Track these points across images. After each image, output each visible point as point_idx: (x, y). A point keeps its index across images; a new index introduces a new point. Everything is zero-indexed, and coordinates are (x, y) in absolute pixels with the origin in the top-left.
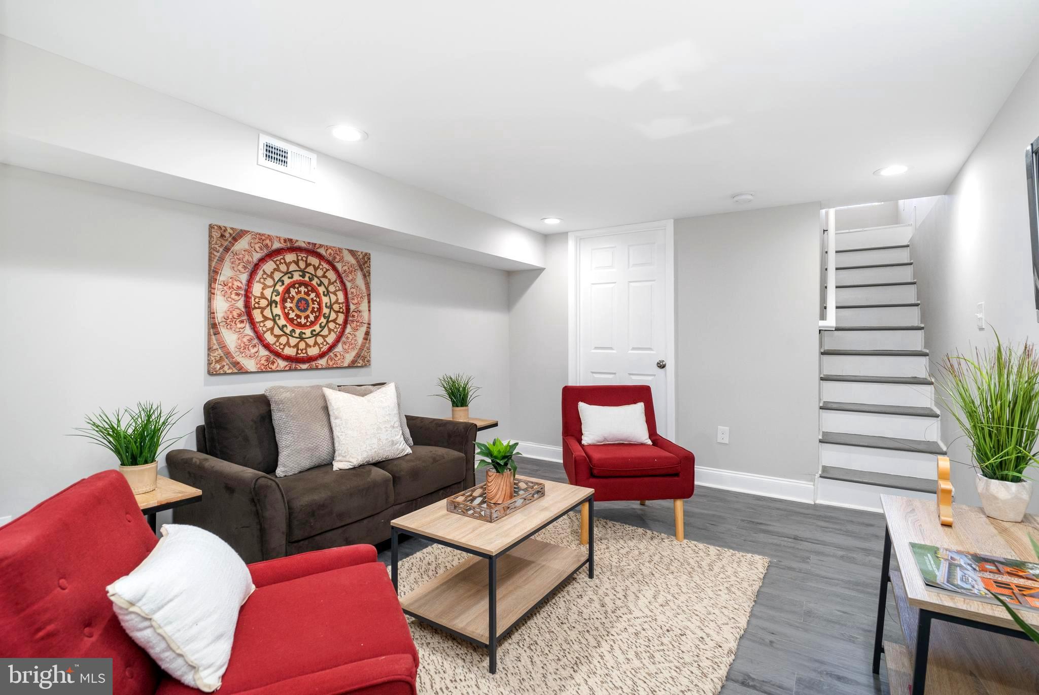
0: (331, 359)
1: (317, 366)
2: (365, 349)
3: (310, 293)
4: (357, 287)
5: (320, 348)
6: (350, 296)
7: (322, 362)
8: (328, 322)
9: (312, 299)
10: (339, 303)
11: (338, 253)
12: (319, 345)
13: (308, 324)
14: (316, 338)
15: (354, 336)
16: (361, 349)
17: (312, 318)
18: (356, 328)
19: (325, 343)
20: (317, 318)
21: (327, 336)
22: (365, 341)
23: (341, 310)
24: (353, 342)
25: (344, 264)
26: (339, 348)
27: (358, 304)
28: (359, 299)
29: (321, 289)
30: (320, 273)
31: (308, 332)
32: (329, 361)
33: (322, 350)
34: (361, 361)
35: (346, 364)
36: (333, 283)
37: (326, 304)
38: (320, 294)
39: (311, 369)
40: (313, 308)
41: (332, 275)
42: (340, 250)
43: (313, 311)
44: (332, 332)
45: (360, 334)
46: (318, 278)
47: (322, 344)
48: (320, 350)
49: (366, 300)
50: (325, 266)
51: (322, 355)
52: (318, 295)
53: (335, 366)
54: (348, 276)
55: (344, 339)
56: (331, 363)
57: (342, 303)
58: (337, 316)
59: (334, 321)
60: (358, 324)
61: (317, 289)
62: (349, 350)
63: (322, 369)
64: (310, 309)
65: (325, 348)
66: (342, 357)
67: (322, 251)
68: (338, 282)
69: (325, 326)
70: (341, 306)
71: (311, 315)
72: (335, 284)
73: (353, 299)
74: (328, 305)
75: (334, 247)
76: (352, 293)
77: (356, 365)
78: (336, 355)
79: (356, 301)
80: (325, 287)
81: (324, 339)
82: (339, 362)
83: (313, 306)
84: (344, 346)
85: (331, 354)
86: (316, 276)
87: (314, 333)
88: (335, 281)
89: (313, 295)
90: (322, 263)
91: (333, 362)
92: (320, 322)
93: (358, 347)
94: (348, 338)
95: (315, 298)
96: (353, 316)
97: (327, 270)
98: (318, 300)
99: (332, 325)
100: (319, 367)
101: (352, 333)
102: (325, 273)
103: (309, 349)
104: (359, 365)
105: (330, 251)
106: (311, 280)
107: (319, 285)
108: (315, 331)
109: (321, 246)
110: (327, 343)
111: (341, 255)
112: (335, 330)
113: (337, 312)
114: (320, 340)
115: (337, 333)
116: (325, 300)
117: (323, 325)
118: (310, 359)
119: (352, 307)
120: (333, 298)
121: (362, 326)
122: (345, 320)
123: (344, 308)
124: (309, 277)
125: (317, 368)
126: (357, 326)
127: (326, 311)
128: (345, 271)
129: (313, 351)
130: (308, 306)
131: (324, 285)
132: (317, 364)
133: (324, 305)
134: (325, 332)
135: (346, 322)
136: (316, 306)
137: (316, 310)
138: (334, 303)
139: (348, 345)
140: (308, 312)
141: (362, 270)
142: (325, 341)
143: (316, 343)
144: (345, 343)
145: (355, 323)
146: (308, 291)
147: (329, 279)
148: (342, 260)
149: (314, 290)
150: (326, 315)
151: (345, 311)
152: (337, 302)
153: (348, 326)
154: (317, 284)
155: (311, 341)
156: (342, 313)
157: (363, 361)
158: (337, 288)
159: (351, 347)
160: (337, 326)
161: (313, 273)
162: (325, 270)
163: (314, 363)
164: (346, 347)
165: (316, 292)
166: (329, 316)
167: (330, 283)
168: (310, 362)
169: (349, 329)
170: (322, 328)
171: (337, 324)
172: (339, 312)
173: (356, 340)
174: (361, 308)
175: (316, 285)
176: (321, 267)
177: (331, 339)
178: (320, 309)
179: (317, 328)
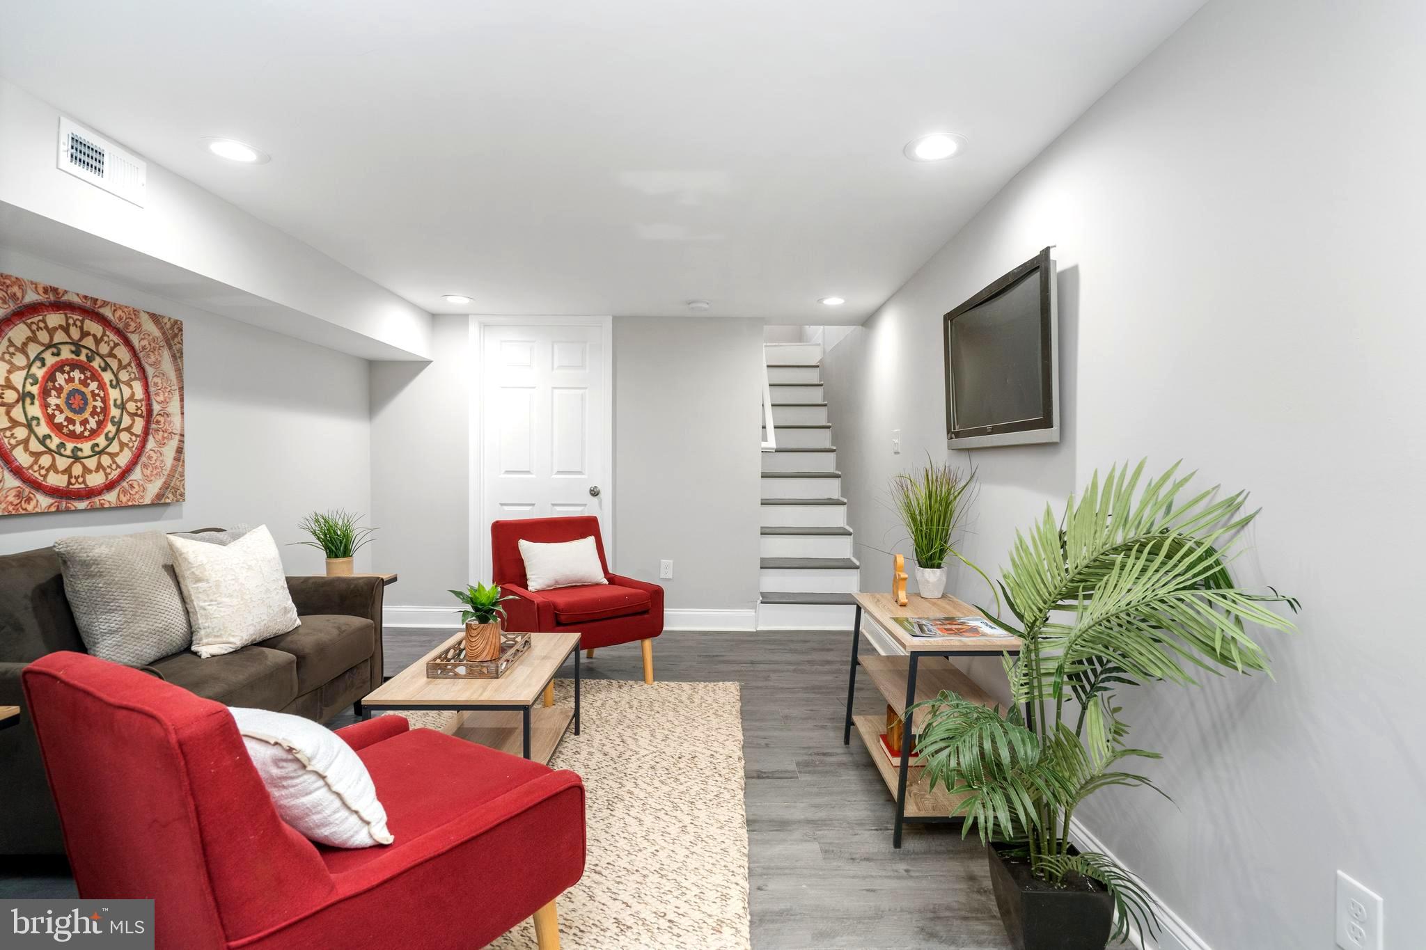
0: (125, 492)
1: (102, 504)
2: (176, 476)
3: (89, 381)
4: (164, 375)
5: (107, 475)
6: (152, 389)
7: (111, 497)
8: (118, 431)
9: (93, 392)
10: (136, 401)
11: (133, 317)
12: (104, 469)
13: (87, 434)
14: (99, 458)
15: (159, 455)
16: (171, 476)
17: (93, 424)
18: (163, 442)
19: (114, 466)
20: (100, 424)
21: (117, 454)
22: (176, 463)
23: (139, 412)
24: (158, 463)
25: (142, 336)
26: (137, 474)
27: (165, 402)
28: (166, 394)
29: (107, 377)
30: (104, 349)
31: (86, 447)
32: (121, 496)
33: (110, 477)
34: (170, 496)
35: (147, 501)
36: (125, 367)
37: (115, 400)
38: (105, 384)
39: (92, 509)
40: (95, 407)
41: (123, 353)
42: (136, 312)
43: (93, 414)
44: (126, 449)
45: (169, 452)
46: (101, 357)
47: (110, 467)
48: (107, 478)
49: (177, 397)
50: (113, 337)
51: (110, 486)
52: (102, 386)
53: (130, 503)
54: (148, 356)
55: (143, 459)
56: (124, 499)
57: (140, 401)
58: (134, 421)
59: (128, 429)
60: (166, 435)
61: (100, 375)
62: (153, 478)
63: (111, 508)
64: (89, 409)
65: (115, 474)
66: (142, 488)
67: (107, 312)
68: (133, 365)
69: (114, 438)
70: (139, 404)
71: (91, 420)
72: (129, 368)
73: (157, 394)
74: (119, 402)
75: (126, 307)
76: (156, 384)
77: (162, 501)
78: (132, 486)
79: (161, 398)
80: (113, 372)
81: (112, 459)
82: (137, 497)
83: (95, 403)
84: (145, 470)
85: (124, 484)
86: (98, 354)
87: (97, 449)
88: (129, 364)
89: (93, 386)
90: (108, 333)
91: (128, 497)
92: (106, 431)
93: (166, 473)
94: (150, 458)
95: (97, 391)
96: (158, 422)
97: (116, 345)
98: (102, 394)
99: (125, 437)
100: (105, 506)
101: (156, 449)
102: (112, 349)
103: (88, 477)
104: (168, 501)
105: (119, 313)
106: (90, 359)
107: (104, 370)
108: (97, 445)
109: (105, 303)
110: (118, 466)
111: (138, 320)
112: (131, 445)
113: (132, 415)
114: (106, 461)
115: (134, 449)
116: (114, 394)
117: (111, 435)
118: (90, 493)
119: (156, 408)
120: (127, 392)
121: (171, 439)
122: (145, 428)
123: (143, 408)
124: (87, 355)
125: (102, 508)
126: (164, 438)
127: (115, 412)
128: (144, 348)
129: (96, 480)
130: (86, 403)
131: (111, 369)
132: (102, 501)
133: (112, 403)
134: (114, 448)
135: (146, 432)
136: (99, 404)
137: (99, 410)
138: (128, 400)
139: (150, 469)
140: (86, 415)
141: (170, 348)
142: (114, 462)
143: (100, 466)
144: (145, 466)
145: (161, 433)
146: (86, 378)
147: (119, 360)
148: (138, 328)
149: (95, 377)
150: (116, 420)
151: (144, 414)
152: (132, 398)
153: (151, 438)
154: (100, 367)
155: (91, 463)
156: (141, 416)
157: (174, 494)
158: (133, 376)
159: (155, 472)
160: (134, 438)
161: (94, 348)
162: (112, 344)
163: (96, 500)
164: (148, 472)
165: (98, 381)
166: (120, 422)
167: (121, 367)
168: (91, 498)
169: (151, 444)
170: (110, 441)
171: (132, 434)
172: (136, 414)
173: (162, 461)
174: (169, 410)
175: (99, 370)
176: (106, 339)
177: (124, 459)
178: (105, 410)
179: (101, 441)
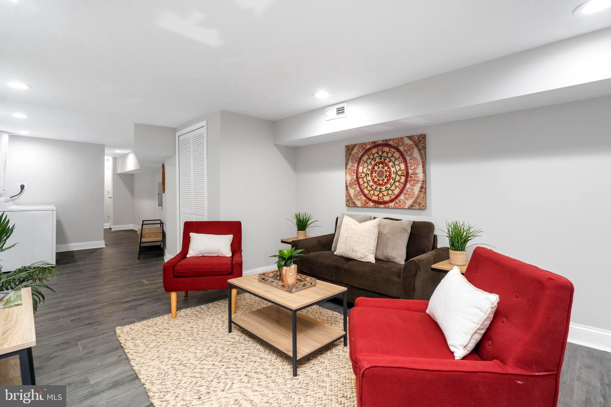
0: (397, 203)
1: (389, 207)
2: (420, 198)
3: (384, 167)
4: (414, 158)
5: (390, 197)
6: (409, 165)
7: (392, 204)
8: (395, 182)
9: (386, 170)
10: (402, 171)
11: (401, 140)
12: (390, 195)
13: (384, 184)
14: (388, 191)
15: (412, 190)
16: (417, 198)
17: (386, 180)
18: (414, 185)
19: (393, 194)
20: (388, 180)
21: (394, 190)
22: (420, 193)
23: (403, 174)
24: (411, 193)
25: (404, 146)
26: (402, 197)
27: (415, 169)
28: (415, 166)
29: (391, 164)
30: (390, 155)
31: (384, 188)
32: (396, 204)
33: (392, 198)
34: (417, 206)
35: (406, 207)
36: (398, 159)
37: (394, 172)
38: (390, 167)
39: (385, 208)
40: (386, 175)
41: (397, 155)
42: (402, 138)
43: (386, 177)
44: (397, 188)
45: (417, 189)
46: (389, 158)
47: (392, 194)
48: (390, 198)
49: (421, 166)
50: (393, 150)
51: (392, 201)
52: (389, 168)
53: (399, 207)
54: (407, 153)
55: (405, 192)
56: (397, 206)
57: (403, 170)
58: (401, 178)
59: (399, 181)
60: (415, 182)
61: (388, 164)
62: (409, 199)
63: (391, 208)
64: (385, 176)
65: (393, 197)
66: (404, 202)
67: (391, 143)
68: (401, 158)
69: (393, 185)
70: (403, 172)
71: (385, 179)
72: (399, 159)
73: (411, 166)
74: (395, 172)
75: (398, 138)
76: (410, 163)
77: (413, 208)
78: (400, 201)
79: (413, 168)
80: (393, 162)
81: (392, 191)
82: (402, 205)
83: (386, 174)
84: (405, 196)
85: (397, 200)
86: (388, 157)
87: (387, 188)
88: (399, 158)
89: (386, 168)
90: (391, 149)
91: (398, 205)
92: (390, 182)
93: (415, 197)
94: (407, 191)
95: (387, 170)
96: (411, 177)
97: (394, 152)
98: (389, 170)
99: (397, 184)
100: (390, 207)
101: (410, 188)
102: (393, 154)
103: (384, 197)
104: (416, 208)
105: (395, 141)
106: (385, 160)
107: (389, 162)
108: (387, 187)
109: (390, 140)
110: (394, 194)
111: (403, 141)
112: (399, 186)
113: (400, 176)
114: (390, 192)
115: (401, 188)
116: (393, 169)
117: (392, 184)
118: (385, 203)
119: (410, 172)
120: (398, 168)
121: (418, 183)
122: (406, 180)
123: (405, 173)
124: (384, 159)
126: (414, 183)
127: (393, 176)
128: (405, 150)
129: (387, 198)
130: (383, 174)
131: (392, 161)
132: (389, 206)
133: (392, 173)
134: (393, 188)
135: (406, 181)
136: (388, 174)
137: (388, 176)
138: (398, 171)
139: (408, 195)
140: (384, 177)
141: (417, 146)
142: (393, 193)
143: (388, 194)
144: (405, 194)
145: (413, 181)
146: (384, 166)
147: (395, 157)
148: (403, 144)
149: (387, 165)
150: (394, 178)
151: (405, 175)
152: (400, 170)
153: (408, 184)
154: (388, 161)
155: (385, 193)
156: (404, 176)
157: (419, 205)
158: (400, 162)
159: (410, 196)
160: (401, 184)
161: (386, 156)
162: (392, 153)
163: (387, 205)
164: (407, 196)
165: (388, 166)
166: (395, 179)
167: (396, 159)
168: (385, 204)
169: (408, 185)
170: (392, 186)
171: (400, 182)
172: (402, 175)
173: (413, 192)
174: (417, 172)
175: (388, 162)
176: (390, 151)
177: (397, 192)
178: (390, 175)
179: (388, 186)
